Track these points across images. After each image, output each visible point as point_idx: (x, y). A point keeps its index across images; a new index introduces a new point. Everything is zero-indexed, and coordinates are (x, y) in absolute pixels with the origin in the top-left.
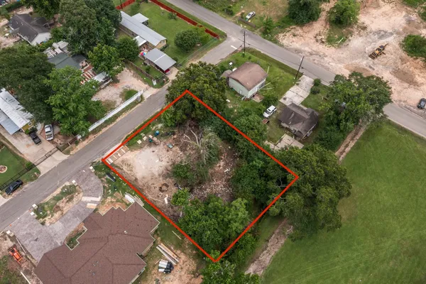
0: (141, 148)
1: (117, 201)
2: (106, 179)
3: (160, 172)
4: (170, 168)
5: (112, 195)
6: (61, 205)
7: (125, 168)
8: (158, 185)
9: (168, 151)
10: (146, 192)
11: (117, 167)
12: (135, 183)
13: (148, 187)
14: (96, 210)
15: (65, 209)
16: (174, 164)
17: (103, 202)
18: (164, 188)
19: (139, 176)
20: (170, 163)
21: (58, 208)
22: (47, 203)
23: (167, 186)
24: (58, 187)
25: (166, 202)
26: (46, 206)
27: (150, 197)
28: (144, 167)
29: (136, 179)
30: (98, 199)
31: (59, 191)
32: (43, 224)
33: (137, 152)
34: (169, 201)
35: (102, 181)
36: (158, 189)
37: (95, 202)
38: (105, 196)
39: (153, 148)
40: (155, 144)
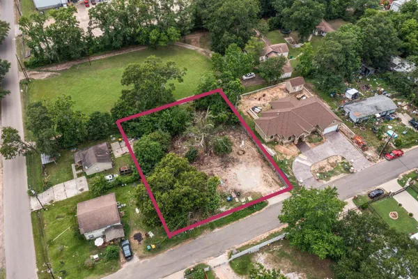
0: (250, 193)
1: (281, 154)
2: (288, 174)
3: (240, 165)
4: (230, 165)
5: (285, 159)
6: (329, 167)
7: (270, 179)
8: (246, 156)
9: (226, 180)
10: (256, 154)
11: (278, 183)
12: (264, 164)
13: (253, 157)
14: (300, 153)
15: (325, 162)
16: (225, 167)
17: (294, 157)
18: (241, 153)
19: (259, 169)
20: (228, 169)
21: (332, 165)
22: (342, 172)
23: (238, 153)
24: (334, 182)
25: (243, 142)
26: (343, 170)
27: (254, 150)
28: (253, 174)
29: (262, 167)
30: (297, 160)
31: (333, 179)
32: (343, 158)
33: (255, 190)
34: (241, 143)
35: (293, 174)
36: (246, 154)
37: (300, 159)
38: (291, 161)
39: (239, 188)
40: (235, 191)
